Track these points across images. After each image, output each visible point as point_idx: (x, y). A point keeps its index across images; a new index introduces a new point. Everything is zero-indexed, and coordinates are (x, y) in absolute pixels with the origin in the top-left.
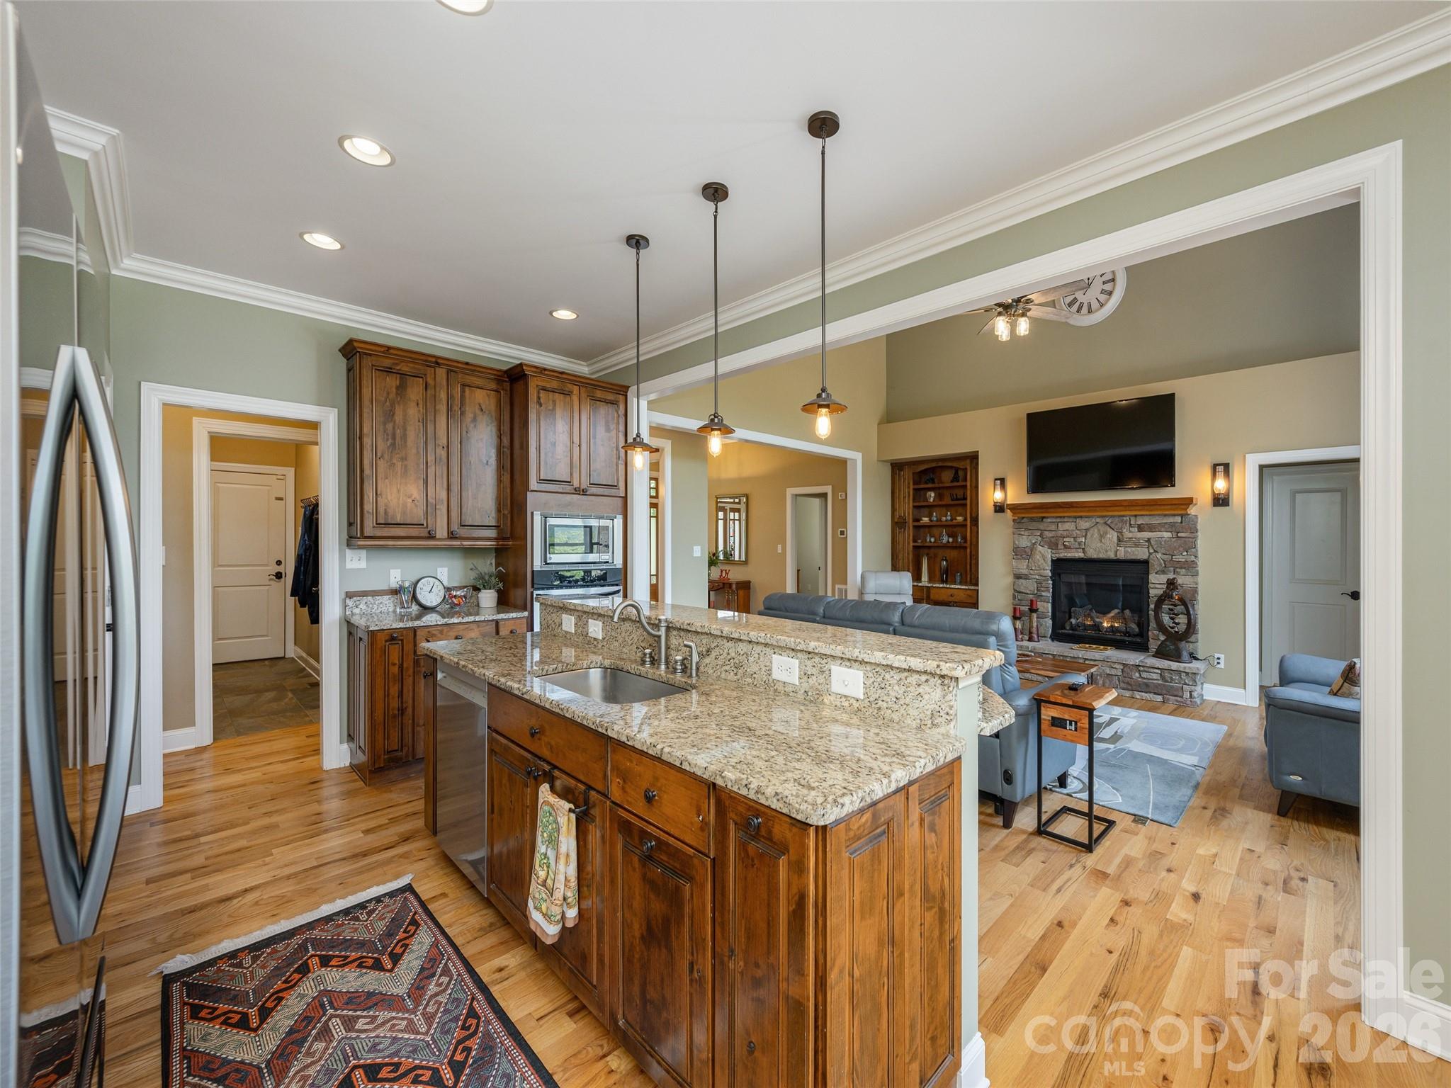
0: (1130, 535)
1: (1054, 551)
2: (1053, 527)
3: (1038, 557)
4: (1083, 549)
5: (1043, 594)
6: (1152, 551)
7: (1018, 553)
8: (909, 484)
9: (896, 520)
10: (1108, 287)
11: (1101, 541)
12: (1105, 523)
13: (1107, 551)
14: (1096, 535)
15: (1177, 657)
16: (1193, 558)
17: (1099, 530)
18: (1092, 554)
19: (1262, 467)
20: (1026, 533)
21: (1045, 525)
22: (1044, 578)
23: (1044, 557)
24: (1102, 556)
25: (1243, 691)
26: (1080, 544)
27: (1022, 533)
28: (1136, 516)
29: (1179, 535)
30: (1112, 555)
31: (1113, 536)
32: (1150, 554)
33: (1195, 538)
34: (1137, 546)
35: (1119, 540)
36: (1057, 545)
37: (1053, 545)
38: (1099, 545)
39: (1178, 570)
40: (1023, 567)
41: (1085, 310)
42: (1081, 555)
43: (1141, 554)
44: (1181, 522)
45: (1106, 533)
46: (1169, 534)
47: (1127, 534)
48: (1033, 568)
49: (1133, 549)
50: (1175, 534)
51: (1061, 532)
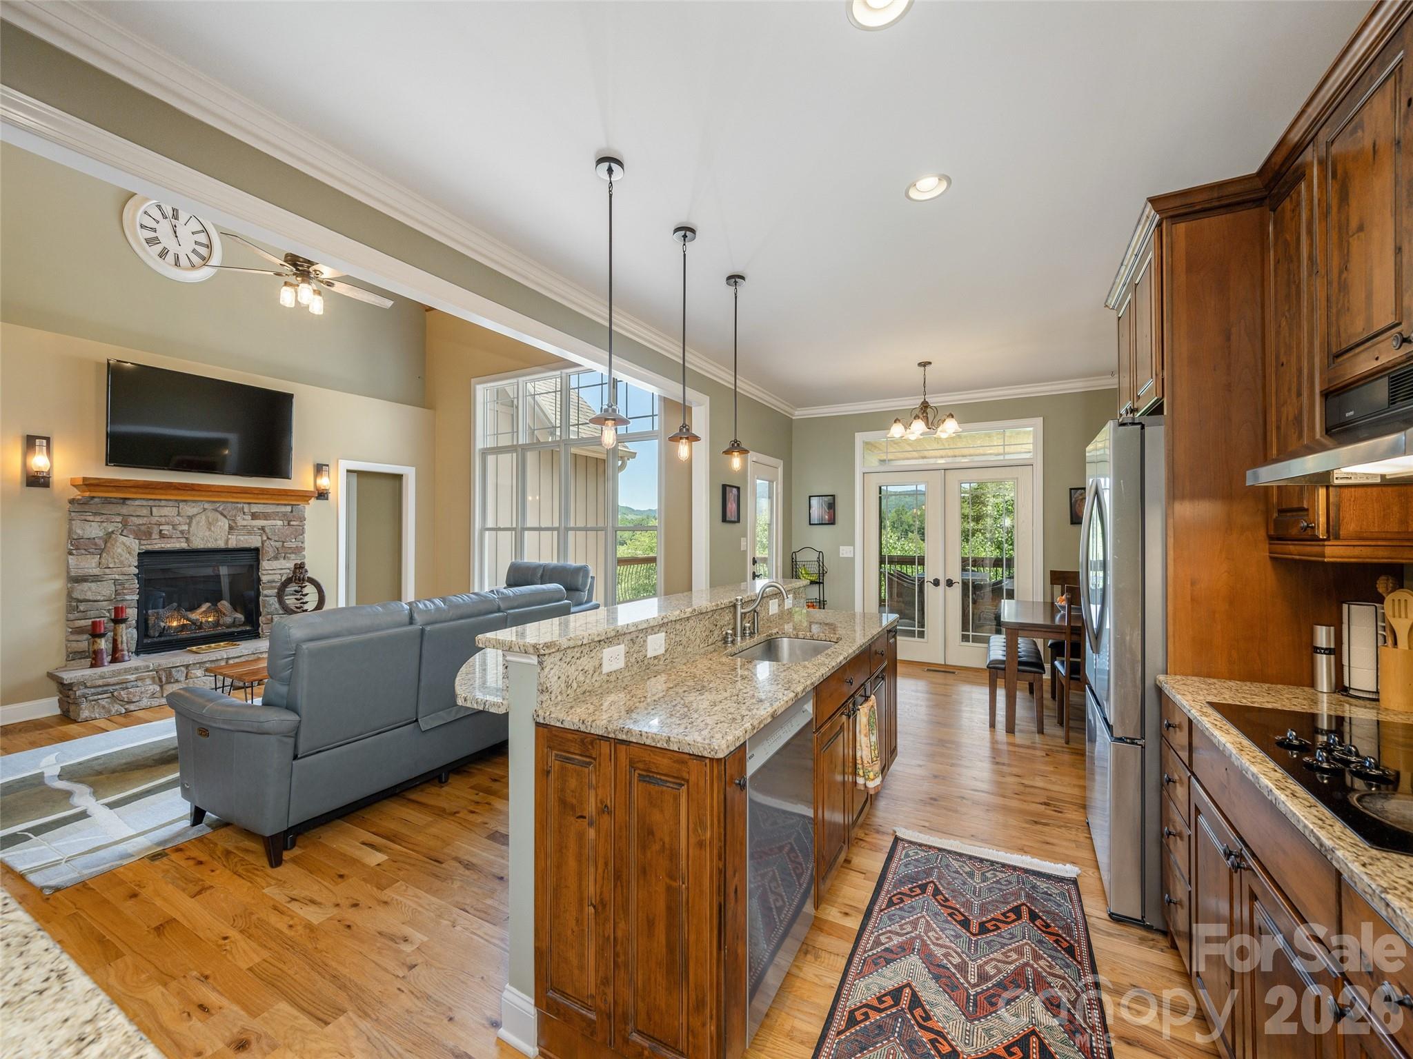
0: (245, 523)
1: (143, 542)
2: (145, 512)
3: (117, 551)
4: (187, 539)
5: (128, 597)
6: (265, 538)
7: (87, 546)
11: (210, 529)
12: (216, 510)
13: (216, 540)
14: (203, 522)
16: (300, 544)
17: (207, 518)
18: (198, 544)
20: (98, 518)
21: (131, 508)
22: (126, 577)
23: (126, 551)
24: (211, 545)
26: (182, 532)
27: (91, 518)
28: (249, 503)
29: (292, 523)
30: (221, 544)
31: (224, 524)
32: (263, 543)
33: (303, 526)
34: (250, 533)
35: (231, 528)
36: (148, 534)
37: (143, 534)
38: (207, 533)
39: (289, 555)
40: (89, 565)
42: (184, 545)
43: (254, 541)
44: (292, 512)
45: (217, 520)
46: (280, 523)
47: (241, 521)
48: (111, 566)
49: (246, 537)
50: (286, 523)
51: (157, 518)
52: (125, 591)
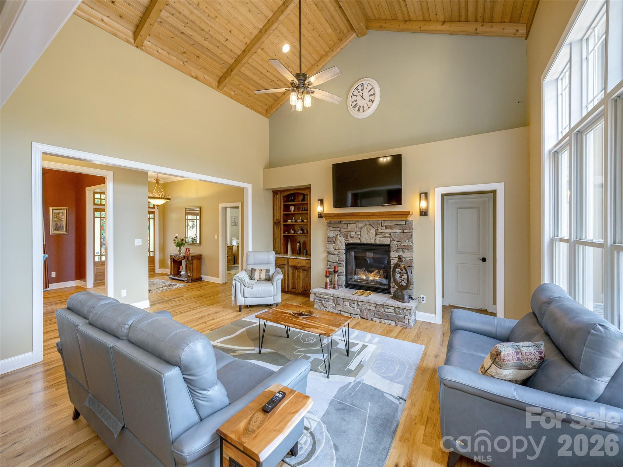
0: (381, 231)
1: (346, 239)
2: (346, 226)
3: (338, 242)
4: (360, 238)
5: (341, 263)
6: (391, 240)
7: (331, 240)
8: (281, 202)
9: (275, 222)
10: (372, 98)
11: (368, 234)
12: (370, 224)
13: (371, 240)
14: (366, 231)
15: (402, 299)
16: (411, 244)
17: (367, 228)
18: (364, 241)
19: (443, 195)
20: (333, 229)
21: (342, 225)
22: (341, 254)
23: (341, 242)
24: (369, 242)
25: (434, 315)
26: (358, 235)
27: (331, 229)
28: (384, 221)
29: (405, 231)
30: (373, 242)
31: (373, 231)
32: (391, 241)
33: (412, 233)
34: (385, 237)
35: (376, 234)
36: (347, 236)
37: (346, 236)
38: (367, 236)
39: (404, 250)
40: (331, 247)
41: (361, 110)
42: (358, 241)
43: (386, 241)
44: (405, 224)
45: (370, 230)
46: (399, 231)
47: (380, 231)
48: (336, 249)
49: (383, 238)
50: (402, 231)
51: (349, 229)
52: (340, 260)
